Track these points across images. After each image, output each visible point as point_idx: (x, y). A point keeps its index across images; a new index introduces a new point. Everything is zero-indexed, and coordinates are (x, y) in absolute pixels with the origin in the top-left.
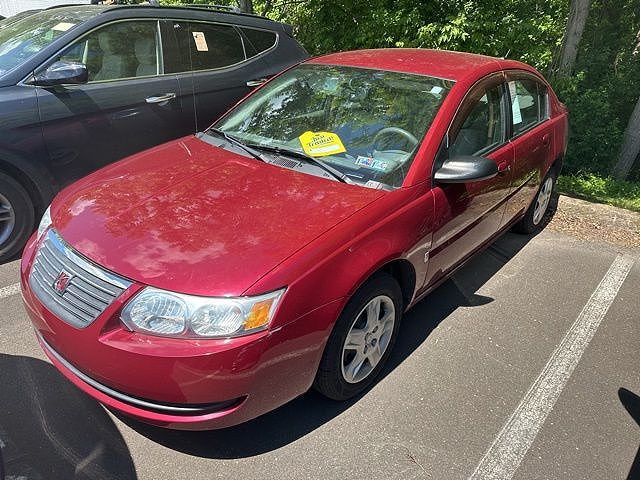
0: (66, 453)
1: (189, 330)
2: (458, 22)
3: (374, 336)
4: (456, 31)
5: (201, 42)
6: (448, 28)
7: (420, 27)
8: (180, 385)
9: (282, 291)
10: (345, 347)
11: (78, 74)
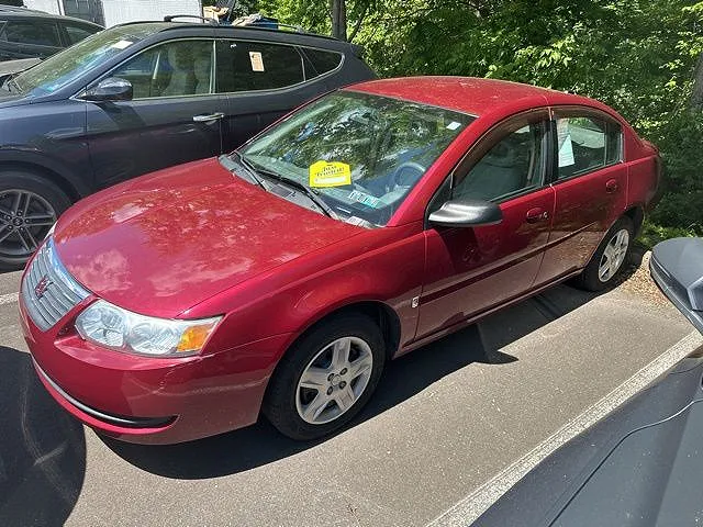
0: (32, 445)
1: (128, 345)
2: (560, 45)
3: (343, 378)
4: (556, 56)
5: (257, 62)
6: (548, 51)
7: (517, 50)
8: (129, 398)
9: (219, 318)
10: (301, 384)
11: (123, 91)
